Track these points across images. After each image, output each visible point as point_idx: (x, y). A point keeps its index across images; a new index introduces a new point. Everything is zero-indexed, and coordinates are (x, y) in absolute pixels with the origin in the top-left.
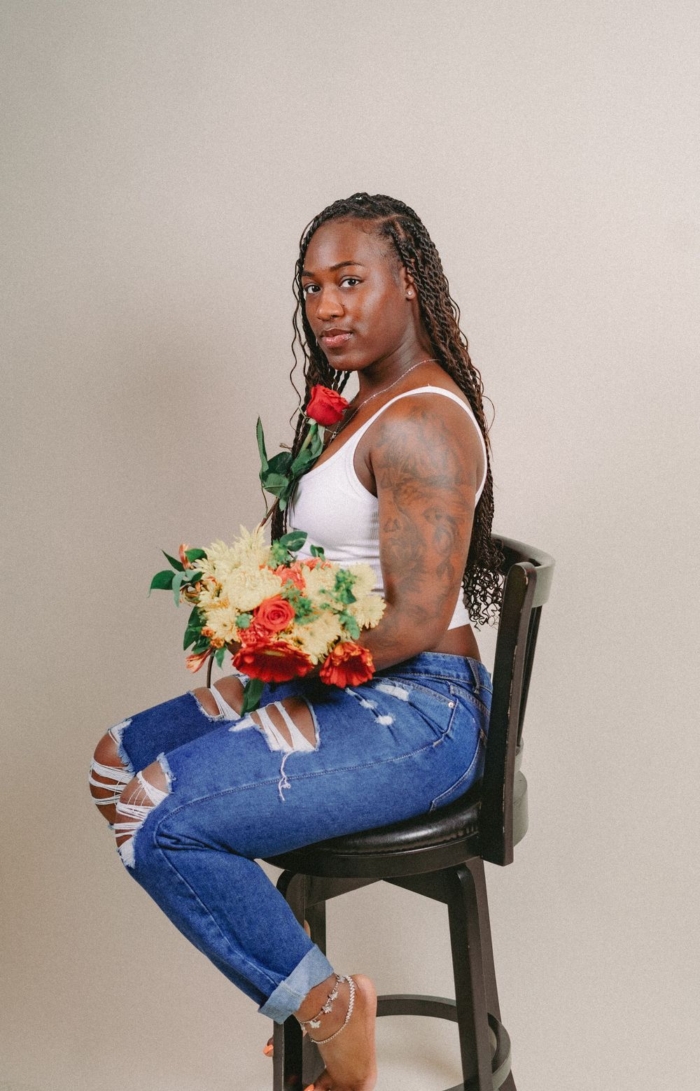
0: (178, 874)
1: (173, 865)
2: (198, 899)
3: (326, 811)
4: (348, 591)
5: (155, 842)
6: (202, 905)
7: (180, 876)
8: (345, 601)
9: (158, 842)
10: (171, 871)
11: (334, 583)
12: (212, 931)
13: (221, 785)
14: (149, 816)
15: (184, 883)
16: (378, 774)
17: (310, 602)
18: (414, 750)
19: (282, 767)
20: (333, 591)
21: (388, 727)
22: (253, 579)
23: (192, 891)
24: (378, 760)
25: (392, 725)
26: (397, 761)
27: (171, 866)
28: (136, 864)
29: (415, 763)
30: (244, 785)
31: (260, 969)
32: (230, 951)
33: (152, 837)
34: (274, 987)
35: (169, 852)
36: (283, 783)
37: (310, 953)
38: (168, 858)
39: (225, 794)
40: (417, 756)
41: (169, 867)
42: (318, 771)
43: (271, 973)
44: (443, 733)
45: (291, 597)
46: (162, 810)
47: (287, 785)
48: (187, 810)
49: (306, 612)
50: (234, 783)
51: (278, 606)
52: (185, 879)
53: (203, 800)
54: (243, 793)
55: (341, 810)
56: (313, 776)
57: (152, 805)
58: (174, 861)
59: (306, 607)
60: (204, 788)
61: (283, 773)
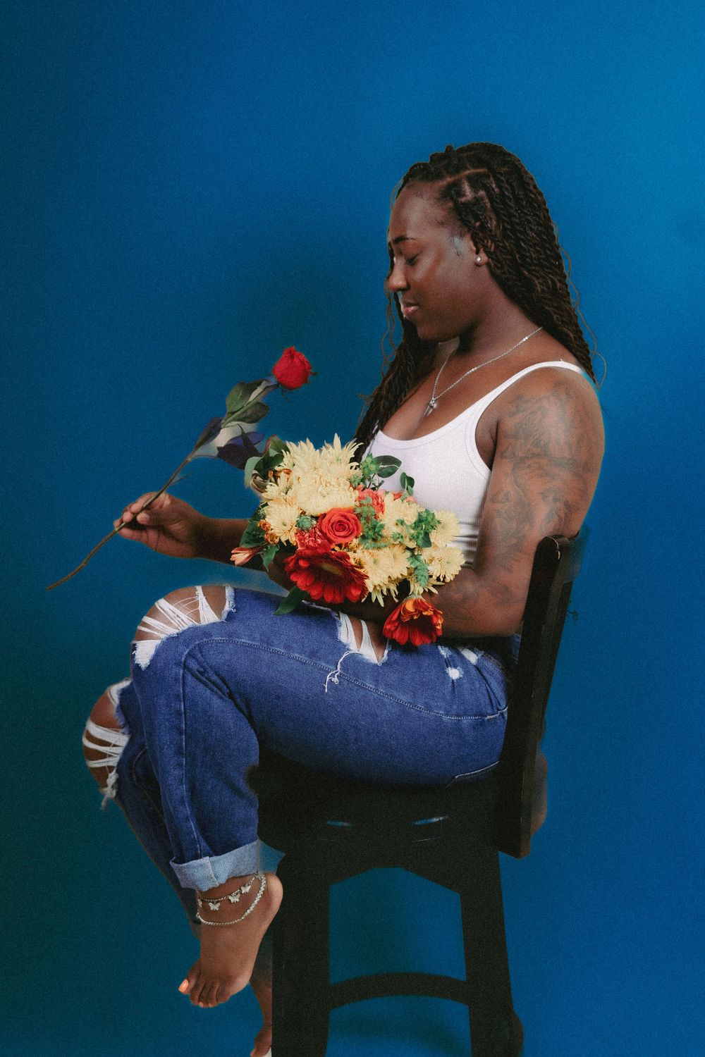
0: (182, 704)
1: (184, 692)
2: (184, 737)
3: (356, 727)
4: (427, 534)
5: (183, 659)
6: (184, 744)
7: (183, 706)
8: (420, 542)
9: (185, 662)
10: (178, 696)
11: (415, 519)
12: (176, 772)
13: (276, 642)
14: (189, 628)
15: (180, 715)
16: (421, 722)
17: (382, 527)
18: (465, 714)
19: (341, 660)
20: (411, 526)
21: (453, 680)
22: (328, 485)
23: (184, 726)
24: (429, 708)
25: (457, 680)
26: (445, 718)
27: (182, 691)
28: (149, 667)
29: (461, 730)
30: (297, 655)
31: (197, 834)
32: (182, 801)
33: (182, 653)
34: (197, 857)
35: (189, 677)
36: (333, 675)
37: (248, 846)
38: (184, 683)
39: (275, 653)
40: (466, 721)
41: (178, 691)
42: (370, 685)
43: (203, 843)
44: (498, 710)
45: (364, 515)
46: (206, 632)
47: (335, 680)
48: (231, 646)
49: (375, 536)
50: (288, 647)
51: (345, 517)
52: (185, 711)
53: (250, 646)
54: (292, 661)
55: (369, 734)
56: (362, 687)
57: (198, 621)
58: (188, 690)
59: (377, 530)
60: (257, 635)
61: (339, 667)
